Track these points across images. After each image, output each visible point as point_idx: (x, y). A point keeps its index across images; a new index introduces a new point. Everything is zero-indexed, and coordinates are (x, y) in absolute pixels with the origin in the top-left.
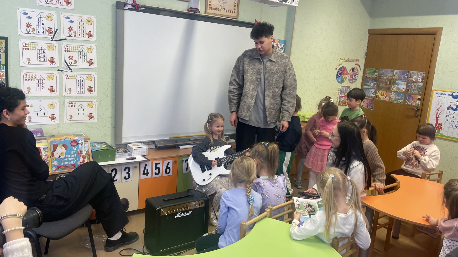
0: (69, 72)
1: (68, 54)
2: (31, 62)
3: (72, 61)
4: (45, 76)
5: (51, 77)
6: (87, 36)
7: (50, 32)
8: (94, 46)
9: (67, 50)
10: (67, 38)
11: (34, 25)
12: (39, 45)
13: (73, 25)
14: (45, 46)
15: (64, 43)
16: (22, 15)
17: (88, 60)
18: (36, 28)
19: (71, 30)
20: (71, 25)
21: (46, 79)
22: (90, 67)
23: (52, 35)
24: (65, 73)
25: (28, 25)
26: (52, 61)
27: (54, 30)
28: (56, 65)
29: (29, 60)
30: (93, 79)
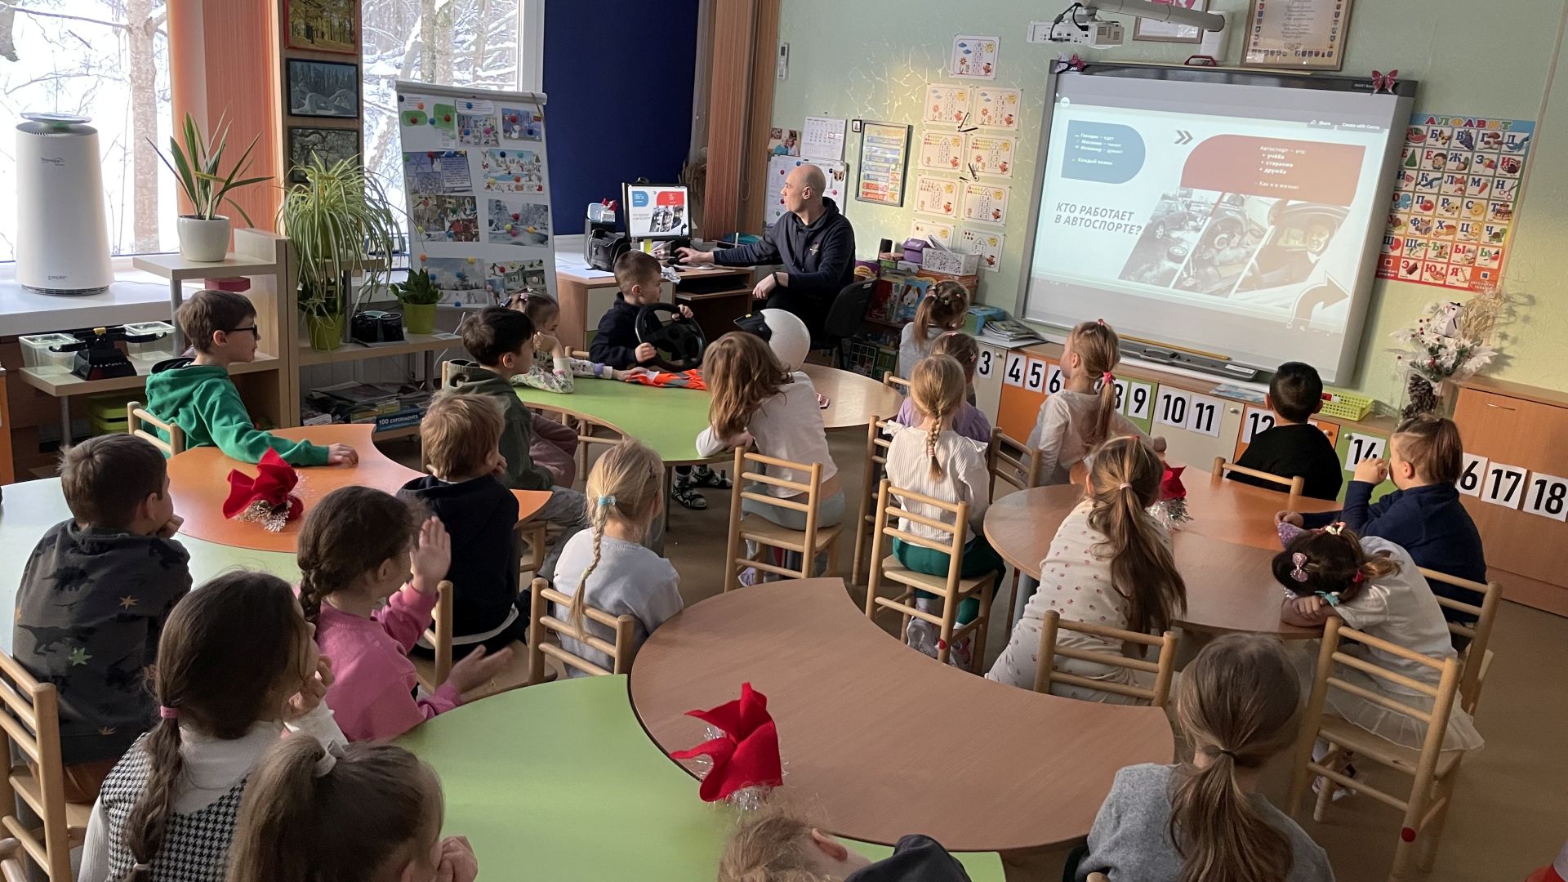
0: (972, 182)
1: (976, 153)
2: (931, 164)
3: (980, 164)
4: (943, 185)
5: (949, 188)
6: (1005, 123)
7: (958, 117)
8: (1013, 140)
9: (975, 147)
10: (979, 127)
11: (941, 110)
12: (944, 137)
13: (990, 107)
14: (950, 138)
15: (974, 134)
16: (931, 94)
17: (1001, 163)
18: (944, 113)
19: (984, 114)
20: (988, 105)
21: (944, 192)
22: (1002, 176)
23: (961, 121)
24: (969, 183)
25: (936, 109)
26: (955, 163)
27: (963, 115)
28: (958, 170)
29: (929, 159)
30: (1003, 198)
